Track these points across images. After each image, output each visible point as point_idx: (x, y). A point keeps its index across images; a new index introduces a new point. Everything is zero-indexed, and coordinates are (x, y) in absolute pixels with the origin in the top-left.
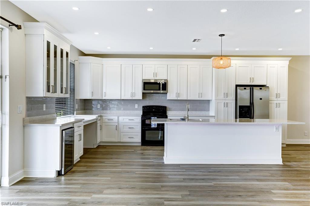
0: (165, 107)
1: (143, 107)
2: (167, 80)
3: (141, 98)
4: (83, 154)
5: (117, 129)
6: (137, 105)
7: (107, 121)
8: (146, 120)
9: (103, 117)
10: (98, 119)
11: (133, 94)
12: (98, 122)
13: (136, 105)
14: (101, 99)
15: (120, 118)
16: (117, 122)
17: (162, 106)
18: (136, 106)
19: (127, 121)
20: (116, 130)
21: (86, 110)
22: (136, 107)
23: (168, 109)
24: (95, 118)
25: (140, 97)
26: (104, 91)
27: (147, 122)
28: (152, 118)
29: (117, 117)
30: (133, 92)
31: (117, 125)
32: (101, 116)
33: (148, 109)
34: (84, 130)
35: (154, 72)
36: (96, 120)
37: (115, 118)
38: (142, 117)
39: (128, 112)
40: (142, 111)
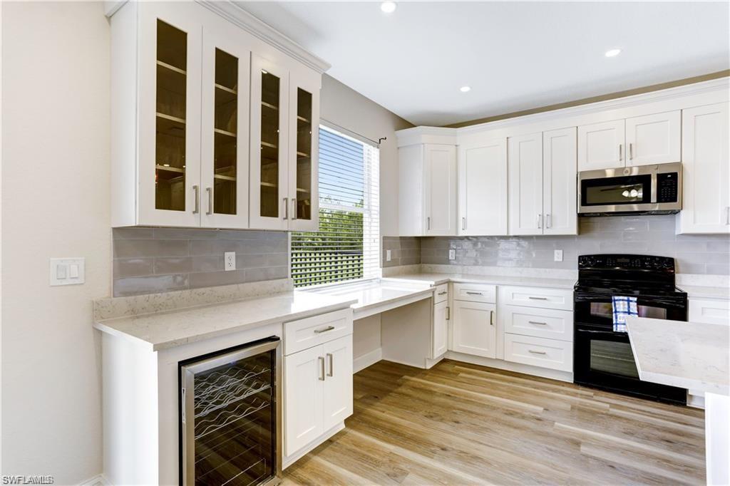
0: (671, 262)
1: (581, 258)
2: (679, 165)
3: (574, 231)
4: (352, 413)
5: (493, 322)
6: (561, 251)
7: (465, 296)
8: (592, 304)
9: (455, 284)
10: (436, 293)
11: (545, 219)
12: (437, 299)
13: (556, 251)
14: (454, 235)
15: (504, 291)
16: (495, 302)
17: (653, 258)
18: (558, 255)
19: (526, 300)
20: (491, 324)
21: (423, 263)
22: (556, 259)
23: (679, 265)
24: (428, 288)
25: (571, 227)
26: (462, 214)
27: (597, 309)
28: (616, 298)
29: (494, 287)
30: (547, 212)
31: (494, 309)
32: (449, 282)
33: (597, 265)
34: (354, 334)
35: (623, 143)
36: (431, 295)
37: (488, 290)
38: (574, 293)
39: (532, 272)
40: (576, 272)
